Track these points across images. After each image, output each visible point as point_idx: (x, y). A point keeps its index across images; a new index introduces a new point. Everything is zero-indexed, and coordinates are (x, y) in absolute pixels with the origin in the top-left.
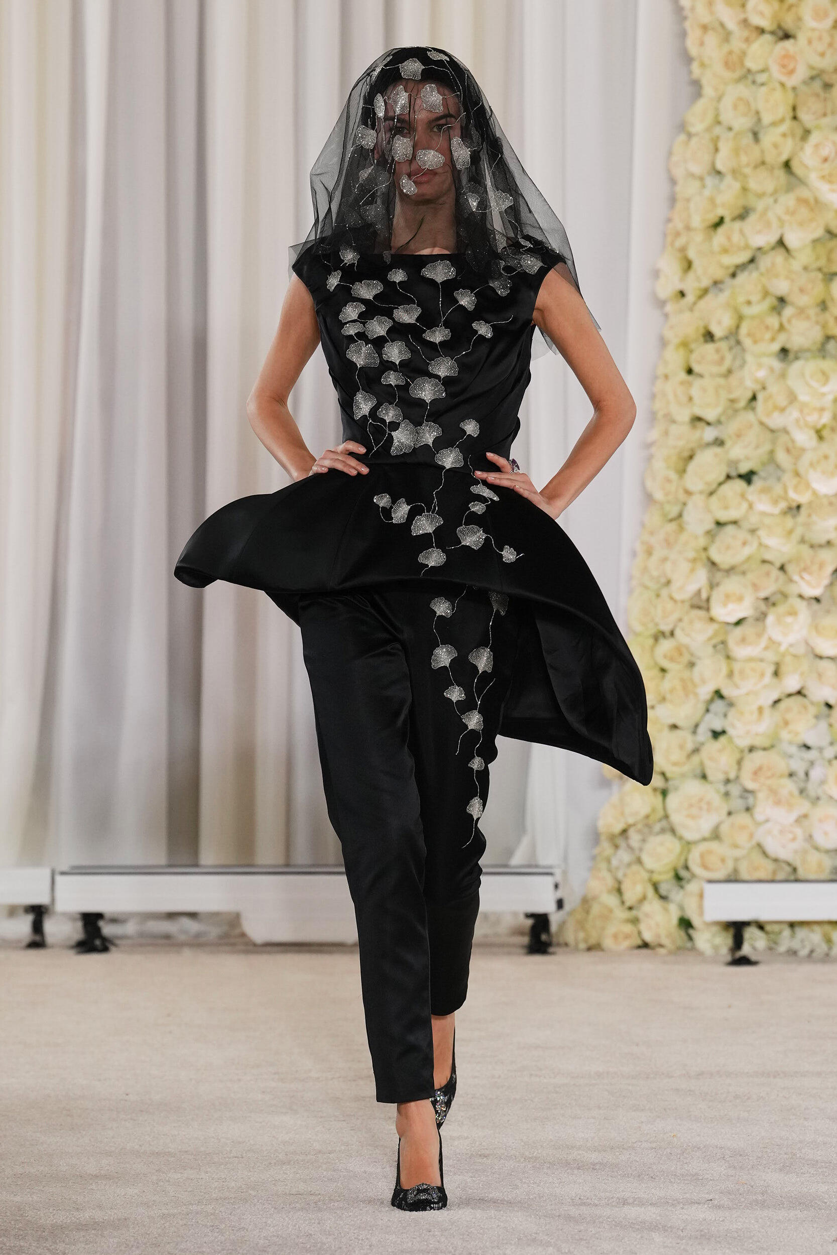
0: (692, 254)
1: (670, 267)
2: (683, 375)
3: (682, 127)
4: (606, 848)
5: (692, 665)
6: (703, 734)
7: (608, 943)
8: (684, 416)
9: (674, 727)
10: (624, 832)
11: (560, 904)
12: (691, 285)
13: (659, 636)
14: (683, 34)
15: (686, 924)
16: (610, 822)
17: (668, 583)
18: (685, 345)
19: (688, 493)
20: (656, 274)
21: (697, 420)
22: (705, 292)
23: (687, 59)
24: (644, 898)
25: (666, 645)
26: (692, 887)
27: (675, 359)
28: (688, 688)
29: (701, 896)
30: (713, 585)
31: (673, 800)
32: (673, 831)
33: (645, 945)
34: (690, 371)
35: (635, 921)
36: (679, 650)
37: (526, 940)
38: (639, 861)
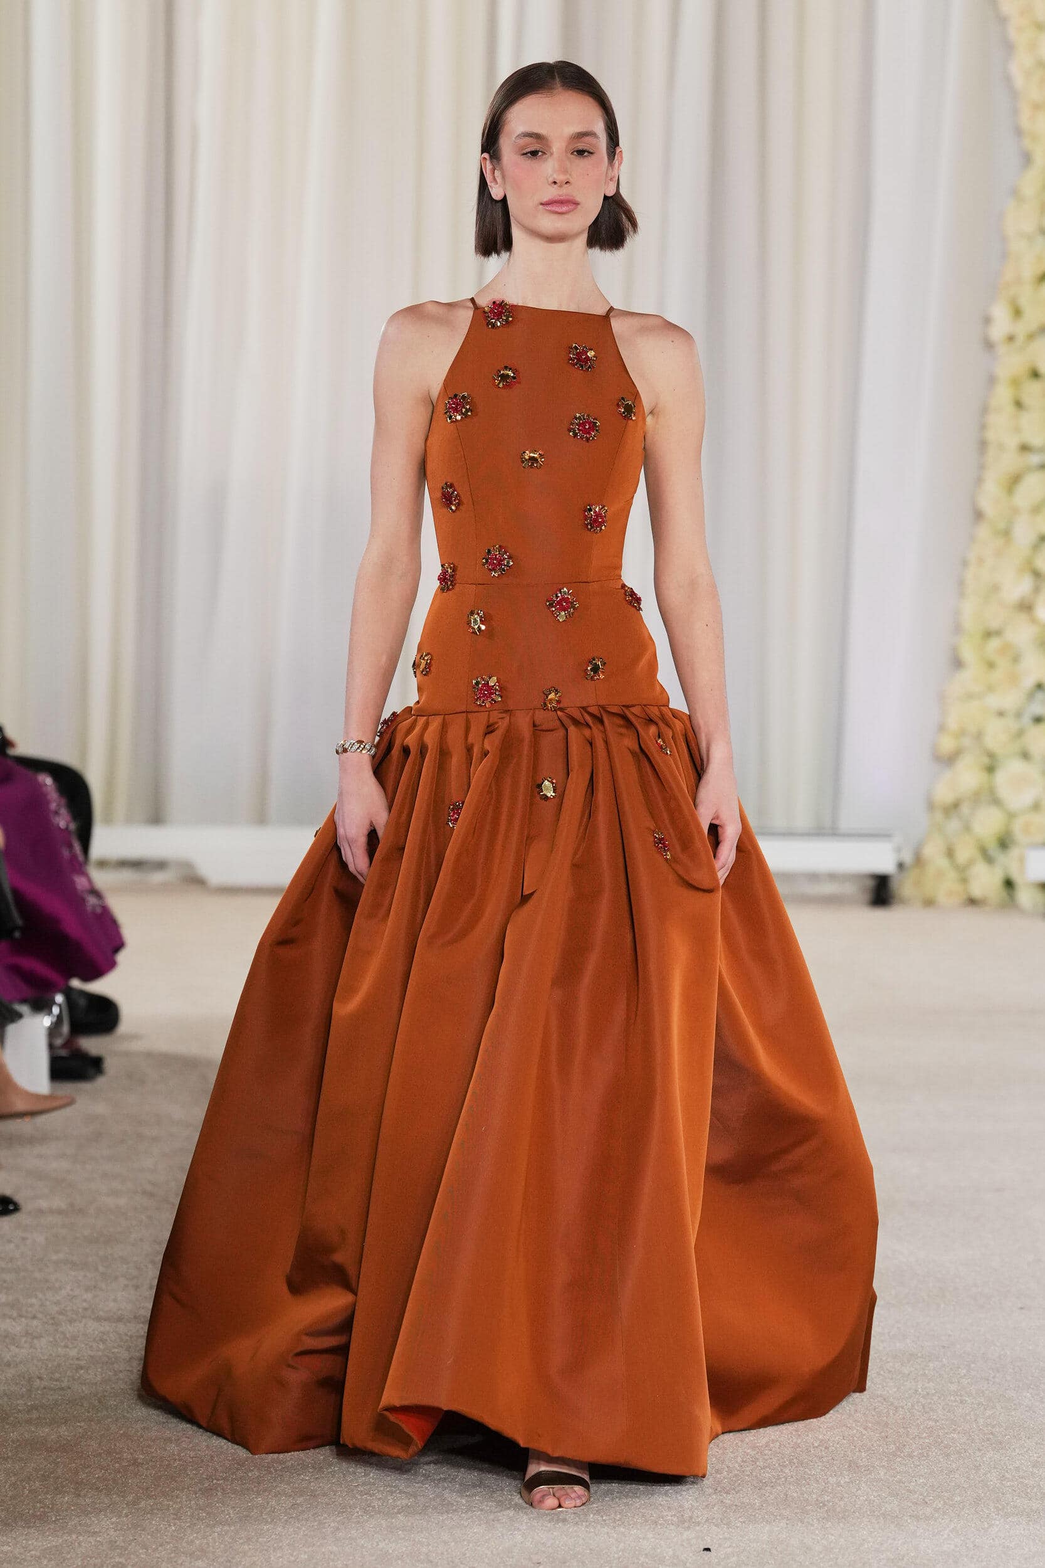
0: (1024, 302)
1: (1001, 314)
2: (1010, 409)
3: (1015, 192)
4: (939, 816)
5: (1016, 659)
6: (1026, 719)
7: (942, 898)
8: (1012, 442)
9: (1001, 714)
10: (956, 805)
11: (901, 866)
12: (1021, 329)
13: (989, 634)
14: (1015, 112)
15: (1009, 884)
16: (944, 794)
17: (996, 588)
18: (1016, 383)
19: (1015, 511)
20: (987, 320)
21: (1025, 448)
22: (1031, 337)
23: (1019, 132)
24: (971, 863)
25: (994, 644)
26: (1014, 852)
27: (1003, 395)
28: (1013, 679)
29: (1022, 860)
30: (1037, 590)
31: (1001, 778)
32: (996, 801)
33: (972, 902)
34: (1019, 404)
35: (964, 881)
36: (1006, 648)
37: (867, 896)
38: (967, 828)
